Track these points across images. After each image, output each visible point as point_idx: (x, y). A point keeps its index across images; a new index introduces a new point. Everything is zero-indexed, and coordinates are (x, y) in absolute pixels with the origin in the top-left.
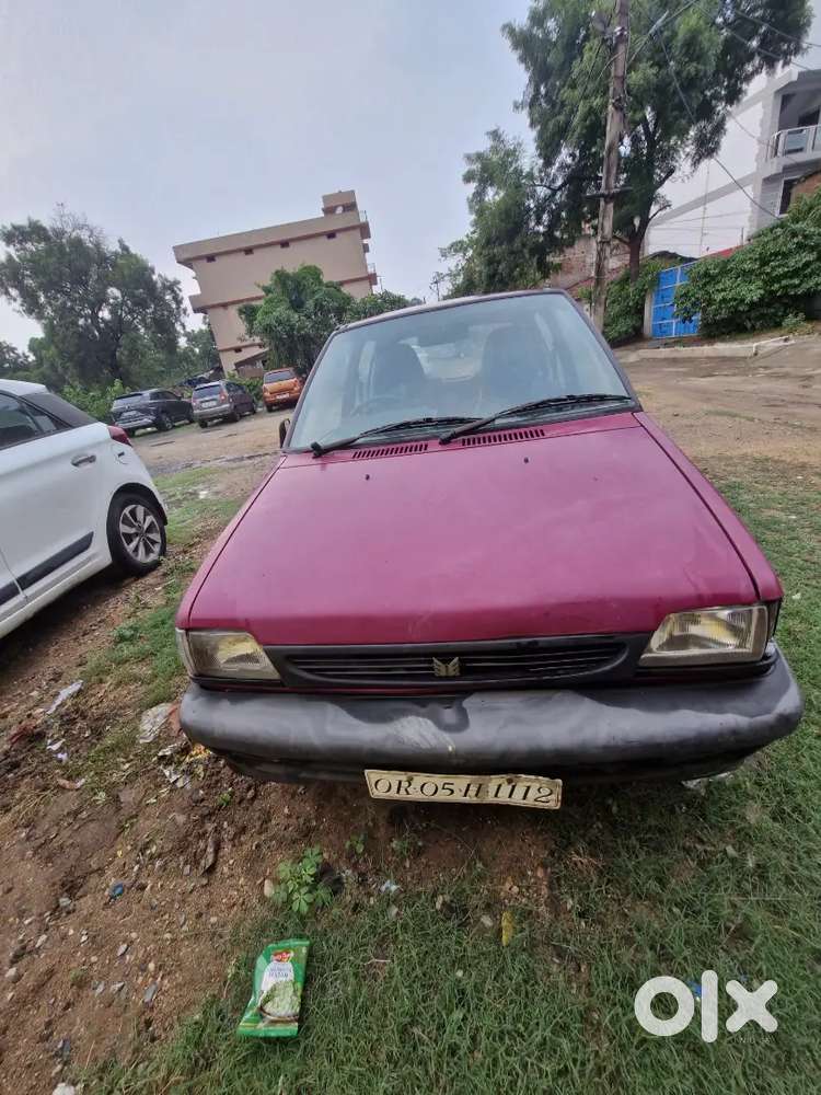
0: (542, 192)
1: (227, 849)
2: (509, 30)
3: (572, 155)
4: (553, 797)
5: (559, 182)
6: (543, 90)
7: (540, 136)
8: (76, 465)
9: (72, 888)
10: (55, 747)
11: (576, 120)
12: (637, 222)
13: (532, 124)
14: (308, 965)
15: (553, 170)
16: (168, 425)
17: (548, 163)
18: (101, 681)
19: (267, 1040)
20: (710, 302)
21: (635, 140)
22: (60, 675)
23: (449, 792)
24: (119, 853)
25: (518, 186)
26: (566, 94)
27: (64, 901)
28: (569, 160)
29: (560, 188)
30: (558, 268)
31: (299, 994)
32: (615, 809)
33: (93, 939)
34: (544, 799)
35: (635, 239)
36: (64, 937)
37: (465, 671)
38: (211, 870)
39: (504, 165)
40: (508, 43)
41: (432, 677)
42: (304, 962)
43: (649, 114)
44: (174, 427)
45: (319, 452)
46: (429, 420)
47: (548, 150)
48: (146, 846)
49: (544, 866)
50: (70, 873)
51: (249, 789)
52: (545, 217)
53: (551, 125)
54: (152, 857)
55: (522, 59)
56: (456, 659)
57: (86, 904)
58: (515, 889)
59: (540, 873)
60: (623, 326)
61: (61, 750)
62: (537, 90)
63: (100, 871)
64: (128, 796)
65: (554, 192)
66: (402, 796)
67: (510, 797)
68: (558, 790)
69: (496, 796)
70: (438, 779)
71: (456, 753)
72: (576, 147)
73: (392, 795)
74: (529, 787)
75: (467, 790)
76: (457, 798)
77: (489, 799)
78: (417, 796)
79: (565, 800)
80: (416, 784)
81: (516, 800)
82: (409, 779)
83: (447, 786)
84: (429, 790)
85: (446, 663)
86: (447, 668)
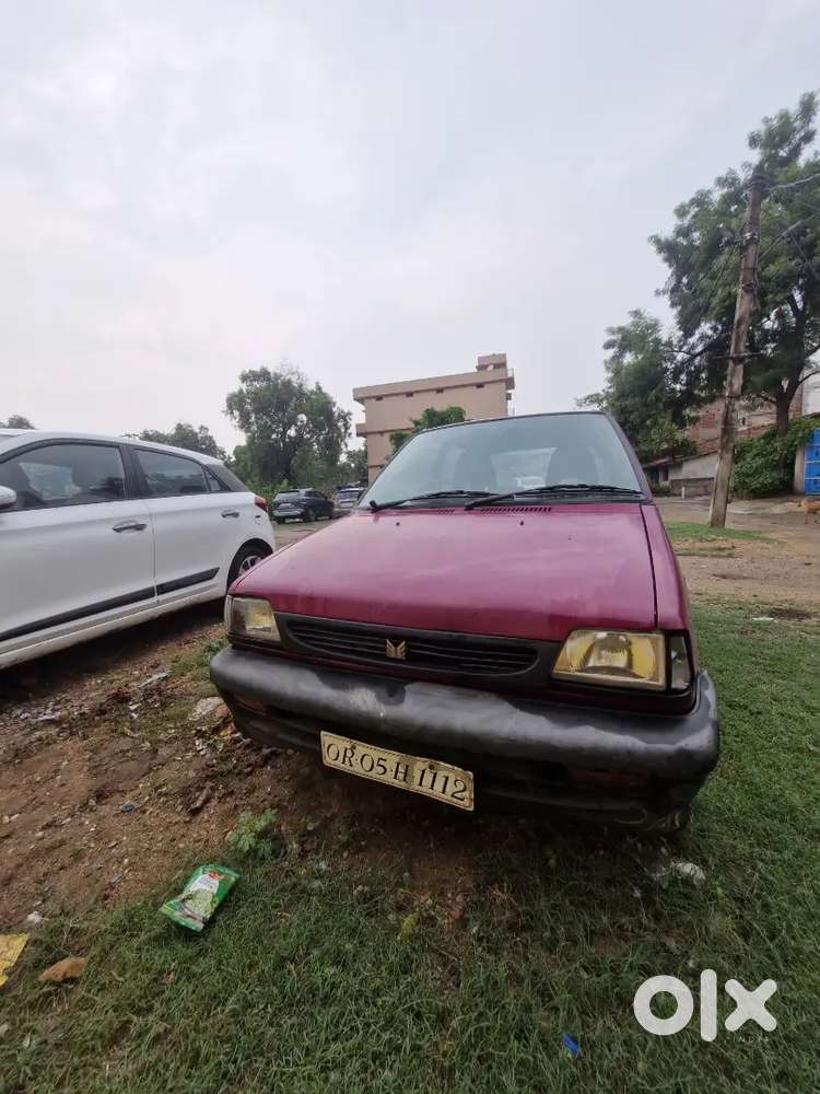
0: (680, 357)
1: (214, 802)
2: (656, 241)
3: (715, 329)
4: (466, 794)
5: (699, 349)
6: (685, 280)
7: (680, 313)
8: (224, 516)
9: (101, 796)
10: (132, 708)
11: (715, 301)
12: (785, 384)
13: (673, 305)
14: (231, 892)
15: (691, 340)
16: (313, 518)
17: (688, 333)
18: (183, 675)
19: (177, 925)
21: (780, 316)
22: (158, 665)
23: (383, 770)
24: (141, 785)
25: (656, 351)
26: (705, 283)
27: (92, 802)
28: (710, 332)
29: (700, 354)
30: (694, 421)
31: (215, 905)
32: (552, 862)
33: (98, 832)
34: (459, 795)
35: (784, 400)
36: (81, 824)
37: (410, 656)
38: (195, 812)
39: (643, 337)
40: (653, 248)
41: (384, 657)
42: (229, 887)
43: (798, 296)
44: (317, 520)
45: (375, 509)
46: (462, 492)
47: (688, 325)
48: (160, 787)
49: (466, 894)
50: (104, 786)
51: (249, 766)
52: (683, 377)
53: (690, 305)
54: (160, 794)
55: (666, 260)
56: (403, 643)
57: (105, 810)
58: (430, 902)
59: (459, 898)
60: (767, 478)
61: (135, 711)
62: (679, 281)
63: (124, 792)
64: (164, 752)
65: (695, 356)
66: (345, 767)
67: (432, 788)
68: (471, 786)
69: (420, 784)
70: (375, 753)
71: (385, 720)
72: (718, 319)
73: (339, 765)
74: (447, 778)
75: (397, 771)
76: (389, 779)
77: (415, 787)
78: (358, 769)
79: (477, 800)
80: (358, 755)
81: (437, 793)
82: (353, 748)
83: (382, 762)
84: (367, 763)
85: (396, 645)
86: (396, 651)
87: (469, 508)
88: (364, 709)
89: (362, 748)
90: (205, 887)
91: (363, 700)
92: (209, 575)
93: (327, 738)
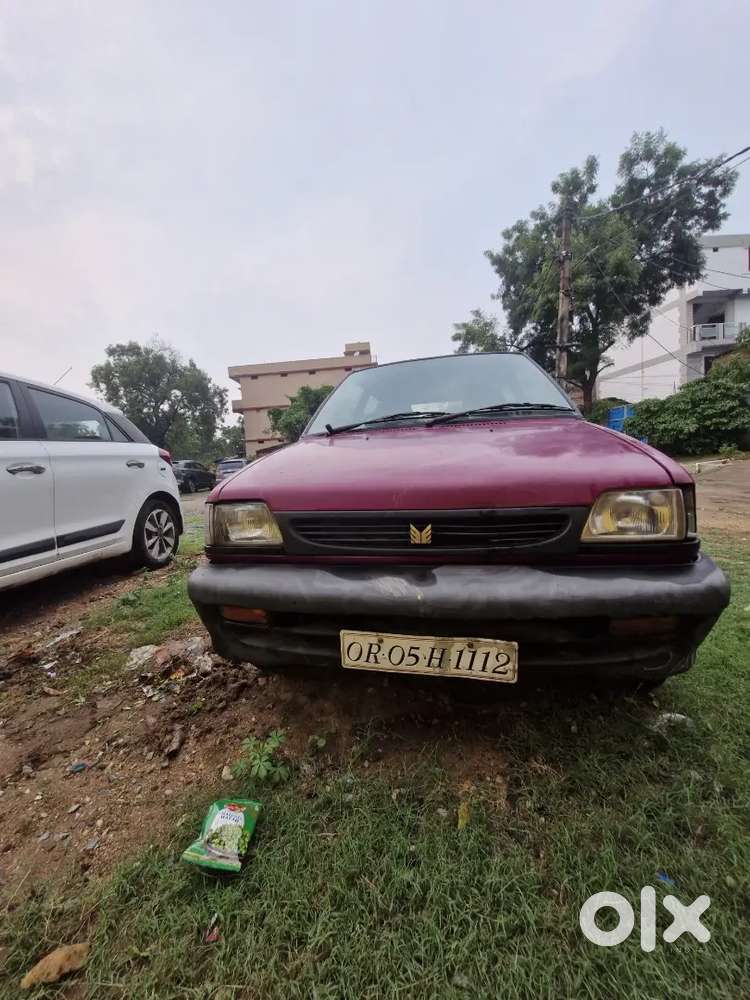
1: (191, 743)
2: (489, 254)
3: (535, 328)
4: (510, 666)
5: (525, 344)
7: (510, 315)
8: (129, 466)
9: (37, 760)
10: (47, 666)
11: (537, 305)
12: (588, 373)
13: (505, 308)
15: (520, 336)
16: (193, 489)
17: (517, 331)
18: (99, 629)
20: (654, 431)
21: (583, 321)
22: (63, 625)
23: (414, 659)
24: (87, 742)
26: (529, 291)
27: (27, 769)
28: (532, 331)
29: (526, 348)
31: (247, 840)
33: (46, 800)
34: (501, 669)
35: (588, 386)
36: (21, 794)
37: (436, 540)
38: (173, 755)
39: (483, 332)
40: (488, 261)
41: (408, 544)
43: (592, 307)
45: (332, 433)
46: (419, 413)
47: (516, 324)
48: (113, 740)
49: (503, 775)
50: (38, 749)
51: (221, 701)
53: (518, 309)
54: (118, 747)
55: (498, 271)
56: (429, 527)
57: (46, 774)
58: (473, 788)
59: (499, 779)
61: (52, 669)
62: (508, 289)
63: (66, 753)
64: (104, 705)
65: (522, 351)
66: (371, 666)
67: (470, 668)
68: (515, 656)
69: (457, 667)
70: (405, 642)
71: (424, 603)
72: (538, 323)
73: (362, 664)
74: (488, 654)
75: (431, 657)
76: (422, 668)
77: (451, 671)
78: (385, 665)
79: (522, 671)
80: (385, 649)
81: (477, 673)
82: (381, 641)
83: (413, 652)
84: (396, 658)
85: (421, 530)
86: (421, 536)
87: (429, 425)
88: (397, 594)
89: (391, 640)
90: (227, 822)
91: (392, 587)
92: (114, 528)
93: (347, 637)
